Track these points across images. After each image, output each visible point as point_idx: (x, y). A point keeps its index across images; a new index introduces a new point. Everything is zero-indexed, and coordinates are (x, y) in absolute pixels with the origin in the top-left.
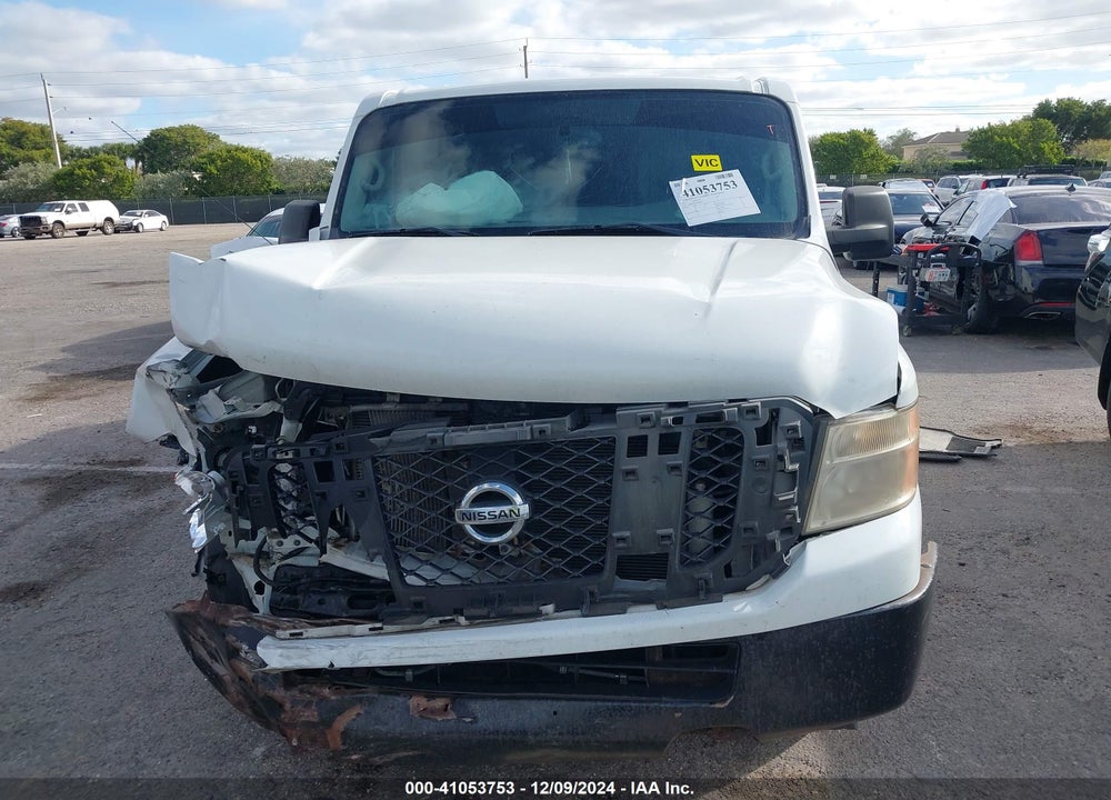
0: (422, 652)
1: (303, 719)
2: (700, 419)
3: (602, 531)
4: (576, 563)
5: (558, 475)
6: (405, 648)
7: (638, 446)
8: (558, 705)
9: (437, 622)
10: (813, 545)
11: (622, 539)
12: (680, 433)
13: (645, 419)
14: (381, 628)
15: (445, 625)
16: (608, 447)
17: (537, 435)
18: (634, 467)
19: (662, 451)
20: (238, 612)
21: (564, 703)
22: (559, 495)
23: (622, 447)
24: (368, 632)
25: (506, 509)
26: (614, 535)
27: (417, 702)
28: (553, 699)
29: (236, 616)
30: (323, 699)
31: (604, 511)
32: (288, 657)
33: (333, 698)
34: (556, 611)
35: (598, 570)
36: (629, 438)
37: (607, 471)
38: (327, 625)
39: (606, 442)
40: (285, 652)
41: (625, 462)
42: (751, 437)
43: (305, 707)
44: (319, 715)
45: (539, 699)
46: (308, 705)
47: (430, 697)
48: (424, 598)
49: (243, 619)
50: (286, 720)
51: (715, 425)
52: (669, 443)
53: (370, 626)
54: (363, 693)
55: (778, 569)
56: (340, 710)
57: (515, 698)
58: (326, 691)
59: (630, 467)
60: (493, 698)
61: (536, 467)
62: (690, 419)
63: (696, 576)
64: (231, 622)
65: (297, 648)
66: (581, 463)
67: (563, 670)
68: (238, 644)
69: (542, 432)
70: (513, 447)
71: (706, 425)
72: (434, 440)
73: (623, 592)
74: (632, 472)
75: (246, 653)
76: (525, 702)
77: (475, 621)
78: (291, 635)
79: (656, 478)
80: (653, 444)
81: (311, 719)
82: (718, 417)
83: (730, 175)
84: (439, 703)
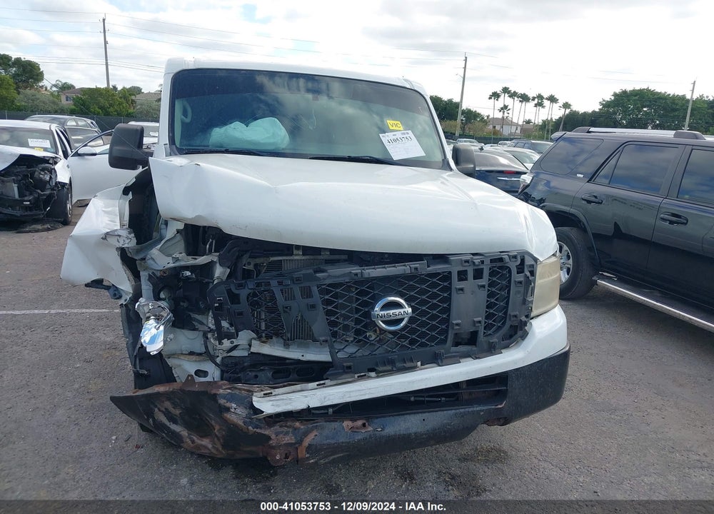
0: (363, 393)
1: (285, 442)
2: (492, 261)
3: (447, 321)
4: (433, 339)
5: (423, 292)
6: (353, 391)
7: (462, 276)
8: (425, 416)
9: (356, 377)
10: (535, 323)
11: (457, 324)
12: (483, 269)
13: (467, 261)
14: (324, 384)
15: (361, 378)
16: (447, 277)
17: (413, 271)
18: (463, 286)
19: (475, 278)
20: (225, 385)
21: (427, 414)
22: (423, 302)
23: (455, 277)
24: (316, 387)
25: (402, 311)
26: (454, 322)
27: (347, 424)
28: (421, 413)
29: (224, 387)
30: (295, 429)
31: (447, 310)
32: (278, 406)
33: (302, 427)
34: (422, 365)
35: (444, 341)
36: (458, 272)
37: (448, 289)
38: (281, 387)
39: (446, 274)
40: (275, 403)
41: (456, 284)
42: (514, 270)
43: (284, 435)
44: (295, 438)
45: (415, 413)
46: (287, 433)
47: (353, 420)
48: (352, 364)
49: (229, 389)
50: (274, 444)
51: (499, 264)
52: (478, 274)
53: (317, 383)
54: (317, 422)
55: (524, 335)
56: (306, 434)
57: (402, 415)
58: (297, 424)
59: (461, 287)
60: (390, 416)
61: (412, 288)
62: (487, 261)
63: (491, 341)
64: (221, 391)
65: (283, 399)
66: (434, 285)
67: (412, 399)
68: (228, 405)
69: (416, 269)
70: (397, 277)
71: (494, 264)
72: (356, 274)
73: (455, 352)
74: (462, 289)
75: (235, 409)
76: (408, 416)
77: (381, 374)
78: (264, 394)
79: (473, 293)
80: (470, 274)
81: (290, 442)
82: (501, 260)
83: (408, 133)
84: (360, 423)
